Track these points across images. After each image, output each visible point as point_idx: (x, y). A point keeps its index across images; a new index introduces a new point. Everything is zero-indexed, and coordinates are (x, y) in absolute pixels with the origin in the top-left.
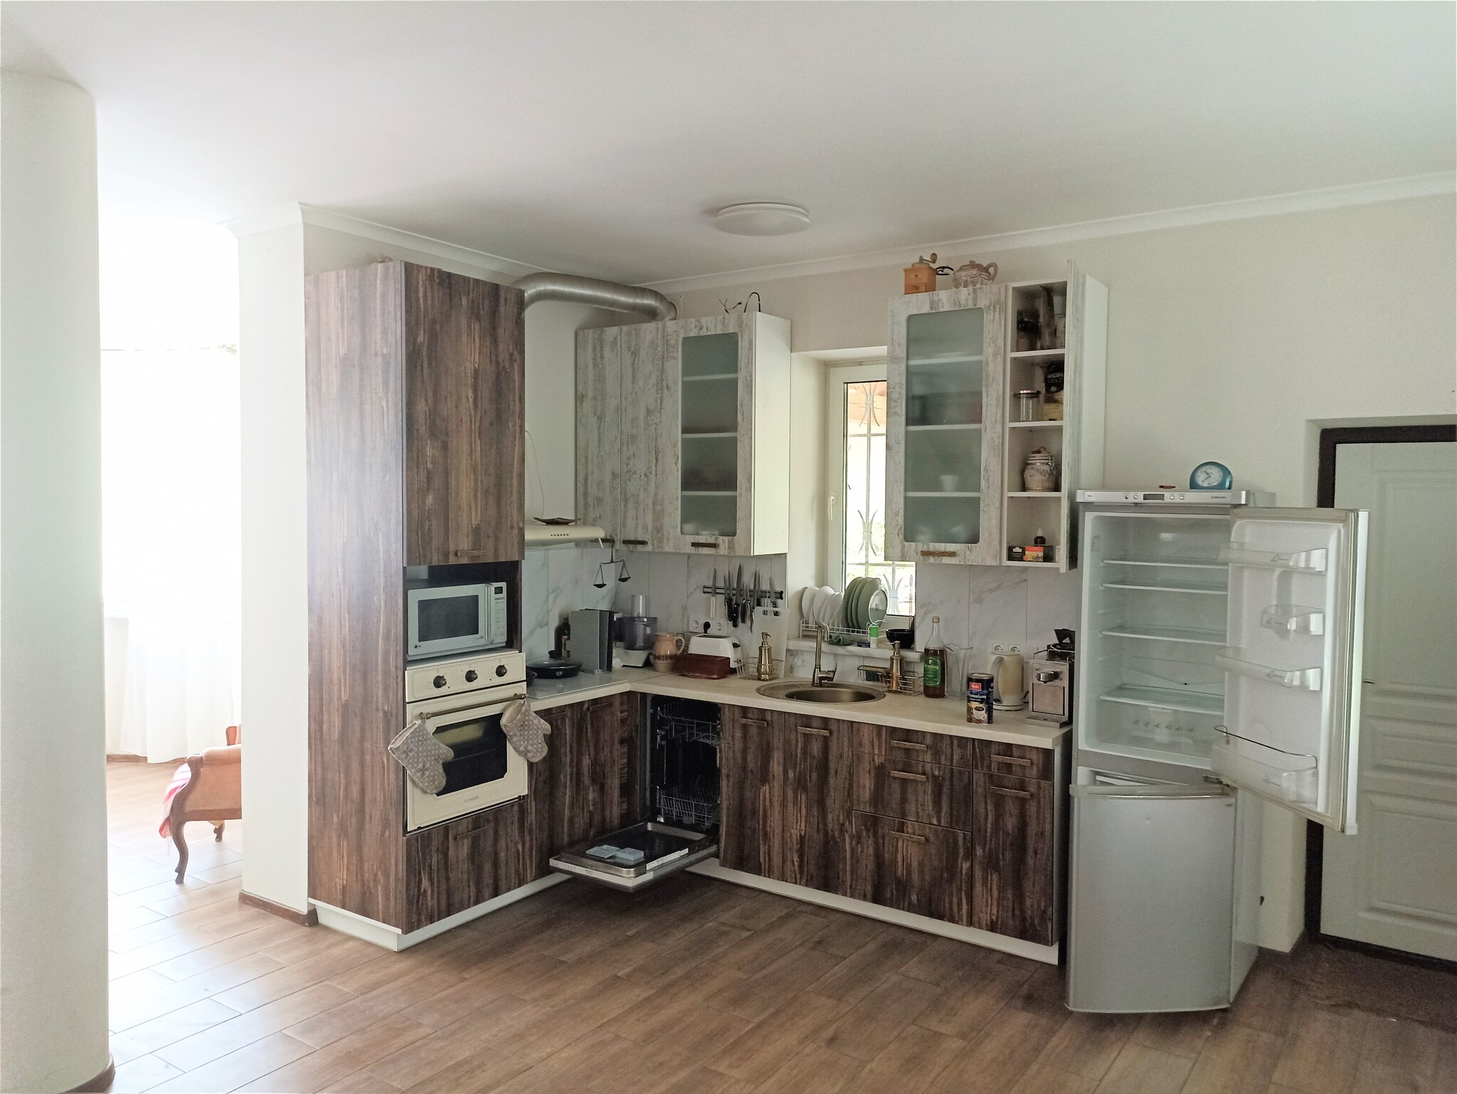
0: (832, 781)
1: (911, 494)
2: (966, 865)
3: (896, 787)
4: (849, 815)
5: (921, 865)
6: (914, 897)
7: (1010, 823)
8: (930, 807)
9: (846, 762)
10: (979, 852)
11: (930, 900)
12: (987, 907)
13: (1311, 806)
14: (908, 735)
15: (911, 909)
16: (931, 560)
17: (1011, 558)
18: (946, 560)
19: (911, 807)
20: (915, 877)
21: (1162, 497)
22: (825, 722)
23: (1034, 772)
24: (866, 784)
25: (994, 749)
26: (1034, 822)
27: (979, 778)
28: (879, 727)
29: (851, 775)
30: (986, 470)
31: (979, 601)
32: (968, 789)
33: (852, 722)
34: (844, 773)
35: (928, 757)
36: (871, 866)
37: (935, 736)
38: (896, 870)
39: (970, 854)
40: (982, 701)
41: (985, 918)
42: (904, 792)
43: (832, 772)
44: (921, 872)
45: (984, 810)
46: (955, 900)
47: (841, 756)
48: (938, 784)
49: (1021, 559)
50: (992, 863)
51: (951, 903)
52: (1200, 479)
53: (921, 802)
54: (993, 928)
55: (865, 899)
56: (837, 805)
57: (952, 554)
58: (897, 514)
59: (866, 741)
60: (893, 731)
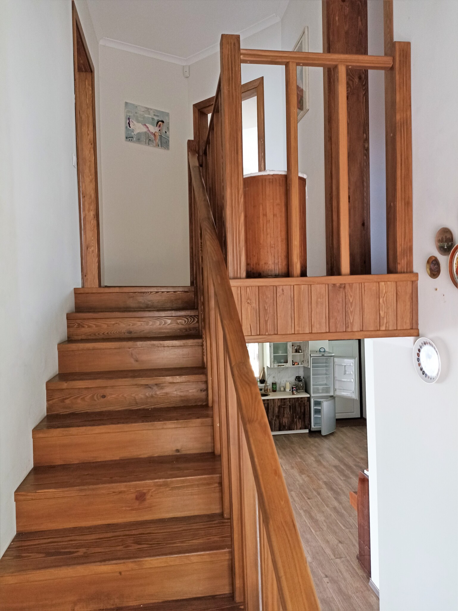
0: (270, 411)
1: (274, 355)
2: (296, 420)
3: (282, 409)
4: (273, 416)
5: (288, 422)
6: (287, 428)
7: (303, 411)
8: (289, 411)
9: (272, 406)
10: (298, 417)
11: (289, 428)
12: (299, 426)
13: (353, 397)
14: (284, 399)
15: (286, 430)
16: (279, 367)
17: (293, 365)
18: (282, 367)
19: (285, 412)
20: (287, 424)
21: (324, 355)
22: (268, 400)
23: (306, 401)
24: (277, 410)
25: (299, 398)
26: (306, 409)
27: (297, 404)
28: (279, 399)
29: (273, 409)
30: (289, 350)
31: (279, 373)
32: (295, 407)
33: (273, 399)
34: (272, 409)
35: (288, 402)
36: (278, 425)
37: (289, 398)
38: (283, 424)
39: (296, 418)
40: (296, 391)
41: (299, 428)
42: (284, 410)
43: (270, 409)
44: (288, 423)
45: (298, 409)
46: (294, 426)
47: (271, 406)
48: (290, 407)
49: (294, 365)
50: (300, 418)
51: (293, 427)
52: (321, 350)
53: (287, 411)
54: (300, 429)
55: (277, 431)
56: (271, 415)
57: (284, 365)
58: (272, 359)
59: (276, 402)
60: (281, 399)
